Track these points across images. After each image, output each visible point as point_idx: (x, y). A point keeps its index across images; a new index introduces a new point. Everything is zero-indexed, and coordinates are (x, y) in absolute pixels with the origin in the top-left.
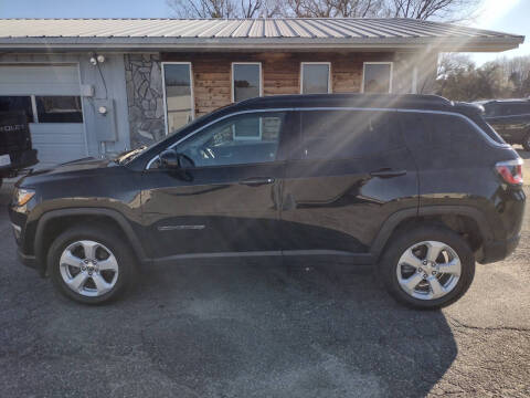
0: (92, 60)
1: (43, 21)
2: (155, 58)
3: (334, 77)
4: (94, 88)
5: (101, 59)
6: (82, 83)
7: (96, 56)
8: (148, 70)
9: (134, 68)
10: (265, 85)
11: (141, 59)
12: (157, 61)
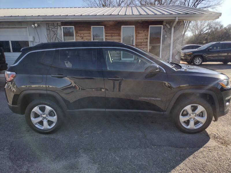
0: (33, 26)
1: (18, 9)
2: (59, 24)
3: (136, 32)
4: (34, 38)
5: (36, 25)
6: (29, 35)
7: (34, 24)
8: (56, 30)
9: (50, 29)
10: (106, 36)
11: (53, 25)
12: (60, 26)
